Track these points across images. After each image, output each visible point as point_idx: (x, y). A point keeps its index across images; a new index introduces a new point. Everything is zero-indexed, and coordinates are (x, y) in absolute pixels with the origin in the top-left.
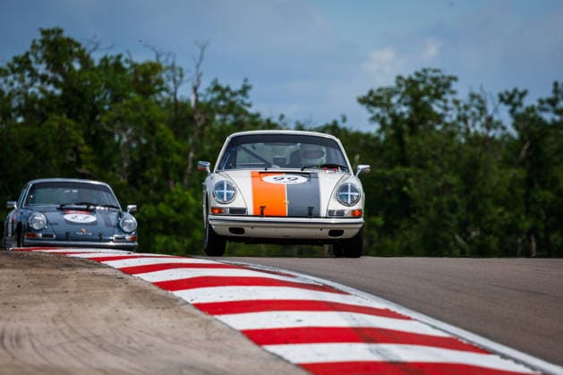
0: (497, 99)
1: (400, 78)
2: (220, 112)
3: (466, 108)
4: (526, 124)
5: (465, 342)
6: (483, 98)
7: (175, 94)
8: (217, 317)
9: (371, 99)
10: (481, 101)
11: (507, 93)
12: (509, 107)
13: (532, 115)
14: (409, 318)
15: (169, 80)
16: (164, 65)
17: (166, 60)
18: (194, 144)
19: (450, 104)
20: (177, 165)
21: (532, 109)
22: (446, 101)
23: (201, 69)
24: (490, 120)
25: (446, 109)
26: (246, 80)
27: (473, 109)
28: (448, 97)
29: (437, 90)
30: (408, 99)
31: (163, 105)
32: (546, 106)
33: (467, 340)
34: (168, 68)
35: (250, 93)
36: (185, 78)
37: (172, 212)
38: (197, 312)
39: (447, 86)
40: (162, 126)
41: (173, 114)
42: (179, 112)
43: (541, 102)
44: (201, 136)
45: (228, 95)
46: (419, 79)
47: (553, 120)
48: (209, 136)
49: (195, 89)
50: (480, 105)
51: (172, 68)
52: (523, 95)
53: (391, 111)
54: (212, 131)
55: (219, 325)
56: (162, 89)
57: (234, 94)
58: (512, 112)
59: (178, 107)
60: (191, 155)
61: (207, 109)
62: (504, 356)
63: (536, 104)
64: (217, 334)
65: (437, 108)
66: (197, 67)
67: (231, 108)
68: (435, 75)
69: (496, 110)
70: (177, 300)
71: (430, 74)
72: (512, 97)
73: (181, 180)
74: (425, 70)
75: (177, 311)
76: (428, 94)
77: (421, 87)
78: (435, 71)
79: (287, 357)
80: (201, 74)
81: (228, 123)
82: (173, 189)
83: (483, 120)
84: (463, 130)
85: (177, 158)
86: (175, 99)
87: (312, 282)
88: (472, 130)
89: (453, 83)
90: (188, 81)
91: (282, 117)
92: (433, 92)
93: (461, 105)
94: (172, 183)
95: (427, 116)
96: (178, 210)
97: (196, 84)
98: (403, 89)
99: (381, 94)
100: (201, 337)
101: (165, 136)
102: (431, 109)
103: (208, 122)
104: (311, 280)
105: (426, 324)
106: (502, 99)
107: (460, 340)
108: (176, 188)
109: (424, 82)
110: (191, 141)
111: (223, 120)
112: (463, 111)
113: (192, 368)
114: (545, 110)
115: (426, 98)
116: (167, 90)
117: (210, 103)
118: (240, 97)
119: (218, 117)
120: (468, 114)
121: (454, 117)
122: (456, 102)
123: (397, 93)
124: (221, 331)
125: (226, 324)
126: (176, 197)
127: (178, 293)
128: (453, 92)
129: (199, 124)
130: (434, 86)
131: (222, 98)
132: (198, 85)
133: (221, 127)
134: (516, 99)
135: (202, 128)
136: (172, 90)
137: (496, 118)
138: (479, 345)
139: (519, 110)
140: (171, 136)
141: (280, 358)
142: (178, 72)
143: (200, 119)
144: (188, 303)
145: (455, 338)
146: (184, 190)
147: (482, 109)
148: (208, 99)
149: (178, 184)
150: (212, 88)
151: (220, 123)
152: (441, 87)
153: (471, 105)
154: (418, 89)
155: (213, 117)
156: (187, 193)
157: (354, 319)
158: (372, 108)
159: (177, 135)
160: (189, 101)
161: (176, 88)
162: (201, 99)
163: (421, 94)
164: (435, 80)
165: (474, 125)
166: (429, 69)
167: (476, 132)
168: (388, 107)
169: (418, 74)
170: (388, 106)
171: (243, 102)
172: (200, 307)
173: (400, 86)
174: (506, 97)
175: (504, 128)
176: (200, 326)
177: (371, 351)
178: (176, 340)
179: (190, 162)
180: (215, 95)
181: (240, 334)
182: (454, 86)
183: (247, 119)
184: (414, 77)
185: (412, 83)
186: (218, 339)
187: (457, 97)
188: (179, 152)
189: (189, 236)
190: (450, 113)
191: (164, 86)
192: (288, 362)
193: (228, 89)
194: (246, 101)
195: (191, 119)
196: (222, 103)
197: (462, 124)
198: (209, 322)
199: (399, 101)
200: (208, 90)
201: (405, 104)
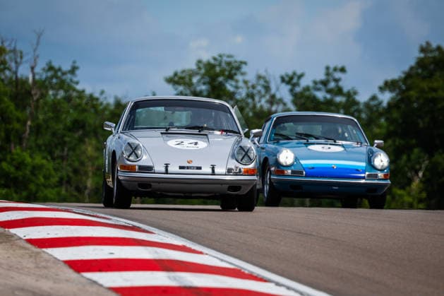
0: (279, 80)
1: (199, 62)
2: (52, 88)
3: (253, 87)
4: (303, 101)
5: (246, 272)
6: (267, 79)
7: (16, 73)
8: (44, 250)
9: (176, 79)
10: (266, 82)
11: (287, 76)
12: (289, 87)
13: (307, 93)
14: (201, 253)
15: (11, 61)
16: (8, 49)
17: (10, 45)
18: (31, 114)
19: (241, 84)
20: (17, 131)
21: (307, 89)
22: (237, 81)
23: (37, 52)
24: (273, 97)
25: (237, 87)
26: (74, 62)
27: (259, 88)
28: (239, 77)
29: (230, 72)
30: (207, 79)
31: (6, 82)
32: (320, 86)
33: (248, 271)
34: (11, 51)
35: (77, 72)
36: (24, 59)
37: (12, 169)
38: (29, 246)
39: (238, 68)
40: (6, 99)
41: (14, 90)
42: (19, 87)
43: (315, 83)
44: (37, 107)
45: (59, 74)
46: (217, 63)
47: (325, 98)
48: (43, 108)
49: (32, 68)
50: (265, 84)
51: (14, 51)
52: (300, 77)
53: (192, 89)
54: (46, 103)
55: (46, 256)
56: (5, 68)
57: (64, 74)
58: (291, 91)
59: (19, 83)
60: (29, 123)
61: (42, 85)
62: (278, 284)
63: (311, 84)
64: (44, 264)
65: (229, 87)
66: (35, 50)
67: (62, 85)
68: (229, 60)
69: (278, 89)
70: (13, 236)
71: (225, 59)
72: (291, 78)
73: (21, 144)
74: (220, 56)
75: (12, 245)
76: (223, 75)
77: (218, 69)
78: (229, 56)
79: (101, 282)
80: (38, 57)
81: (59, 97)
82: (14, 151)
83: (268, 97)
84: (251, 105)
85: (17, 126)
86: (16, 77)
87: (124, 224)
88: (258, 105)
89: (243, 66)
90: (26, 62)
91: (102, 92)
92: (227, 73)
93: (250, 84)
94: (13, 145)
95: (221, 93)
96: (18, 168)
97: (33, 64)
98: (203, 71)
99: (183, 75)
100: (31, 265)
101: (8, 107)
102: (225, 88)
103: (43, 96)
104: (123, 221)
105: (215, 257)
106: (283, 80)
107: (243, 271)
108: (16, 150)
109: (220, 65)
110: (28, 111)
111: (55, 95)
112: (251, 89)
113: (22, 290)
114: (319, 90)
115: (221, 79)
116: (9, 69)
117: (45, 81)
118: (69, 76)
119: (51, 92)
120: (255, 91)
121: (244, 95)
122: (246, 82)
123: (197, 74)
124: (47, 261)
125: (51, 255)
126: (15, 157)
127: (13, 231)
128: (243, 74)
129: (35, 98)
130: (227, 68)
131: (55, 76)
132: (35, 65)
133: (53, 100)
134: (295, 80)
135: (38, 100)
136: (14, 69)
137: (278, 96)
138: (258, 275)
139: (298, 89)
140: (12, 107)
141: (95, 282)
142: (19, 55)
143: (36, 94)
144: (20, 239)
145: (239, 268)
146: (23, 151)
147: (267, 88)
148: (44, 77)
149: (18, 147)
150: (47, 68)
151: (52, 97)
152: (233, 69)
153: (258, 84)
154: (215, 71)
155: (47, 92)
156: (25, 154)
157: (156, 252)
158: (177, 86)
159: (17, 106)
160: (27, 79)
161: (17, 68)
162: (37, 77)
163: (217, 75)
164: (229, 64)
165: (260, 101)
166: (224, 55)
167: (261, 107)
168: (190, 86)
169: (215, 59)
170: (190, 84)
171: (71, 80)
172: (31, 241)
173: (199, 68)
174: (287, 79)
175: (285, 104)
176: (31, 256)
177: (169, 278)
178: (10, 268)
179: (28, 128)
180: (50, 74)
181: (62, 264)
182: (244, 68)
183: (75, 94)
184: (212, 62)
185: (210, 67)
186: (45, 268)
187: (247, 78)
188: (18, 120)
189: (26, 188)
190: (240, 90)
191: (7, 66)
192: (101, 286)
193: (60, 69)
194: (75, 79)
195: (29, 93)
196: (54, 81)
197: (250, 101)
198: (38, 253)
199: (199, 81)
200: (44, 69)
201: (204, 84)
